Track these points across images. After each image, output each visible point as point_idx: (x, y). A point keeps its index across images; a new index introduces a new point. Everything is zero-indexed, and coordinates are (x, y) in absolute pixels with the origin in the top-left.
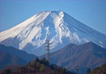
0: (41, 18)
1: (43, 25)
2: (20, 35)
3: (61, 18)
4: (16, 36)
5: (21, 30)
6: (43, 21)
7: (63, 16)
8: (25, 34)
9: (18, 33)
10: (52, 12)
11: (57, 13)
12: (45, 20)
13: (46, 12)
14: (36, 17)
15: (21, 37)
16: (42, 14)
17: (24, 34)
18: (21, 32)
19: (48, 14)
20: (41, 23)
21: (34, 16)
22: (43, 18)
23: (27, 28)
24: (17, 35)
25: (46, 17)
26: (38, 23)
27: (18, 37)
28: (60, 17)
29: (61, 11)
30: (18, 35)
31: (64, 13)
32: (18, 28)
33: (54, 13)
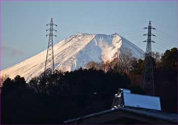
0: (73, 48)
1: (75, 63)
3: (115, 51)
6: (77, 55)
7: (119, 45)
10: (98, 36)
11: (108, 39)
12: (81, 52)
13: (84, 35)
14: (64, 45)
16: (76, 40)
19: (89, 41)
20: (71, 58)
21: (60, 43)
22: (77, 49)
25: (83, 46)
26: (66, 59)
28: (114, 47)
29: (115, 34)
31: (123, 39)
32: (23, 68)
33: (101, 40)
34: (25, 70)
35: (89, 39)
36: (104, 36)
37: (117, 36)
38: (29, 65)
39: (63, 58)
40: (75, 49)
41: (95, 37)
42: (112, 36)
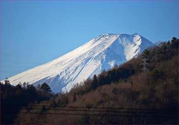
0: (102, 45)
1: (104, 57)
2: (64, 74)
3: (136, 47)
4: (58, 76)
5: (66, 65)
6: (105, 51)
7: (139, 43)
8: (73, 73)
9: (62, 71)
10: (122, 36)
11: (130, 38)
12: (108, 48)
13: (110, 35)
14: (94, 43)
15: (66, 78)
16: (104, 39)
17: (71, 73)
18: (66, 69)
20: (101, 53)
21: (91, 42)
22: (105, 46)
23: (76, 62)
24: (59, 73)
25: (110, 44)
26: (96, 55)
27: (61, 77)
28: (135, 45)
29: (136, 34)
30: (61, 74)
31: (142, 38)
32: (62, 62)
33: (124, 38)
34: (63, 64)
35: (114, 38)
36: (127, 36)
37: (138, 36)
38: (66, 60)
39: (94, 54)
41: (120, 36)
42: (133, 36)
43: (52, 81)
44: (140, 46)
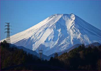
0: (54, 20)
1: (55, 27)
2: (34, 37)
4: (30, 38)
5: (34, 32)
6: (55, 24)
7: (74, 19)
8: (38, 36)
9: (32, 35)
10: (64, 15)
11: (69, 16)
12: (57, 22)
13: (58, 14)
14: (49, 19)
15: (35, 39)
16: (55, 17)
17: (37, 36)
18: (34, 34)
20: (53, 25)
21: (47, 18)
22: (55, 21)
23: (40, 30)
24: (30, 36)
25: (58, 19)
26: (51, 26)
27: (32, 38)
28: (72, 20)
29: (72, 14)
31: (75, 16)
32: (32, 30)
33: (66, 16)
34: (33, 31)
35: (60, 16)
36: (67, 15)
37: (73, 15)
38: (34, 29)
39: (49, 25)
40: (54, 21)
41: (63, 15)
42: (71, 15)
43: (27, 41)
44: (74, 20)
